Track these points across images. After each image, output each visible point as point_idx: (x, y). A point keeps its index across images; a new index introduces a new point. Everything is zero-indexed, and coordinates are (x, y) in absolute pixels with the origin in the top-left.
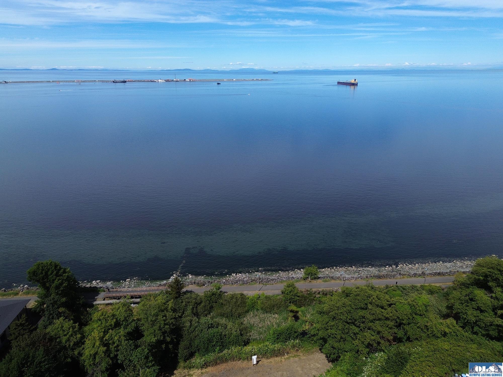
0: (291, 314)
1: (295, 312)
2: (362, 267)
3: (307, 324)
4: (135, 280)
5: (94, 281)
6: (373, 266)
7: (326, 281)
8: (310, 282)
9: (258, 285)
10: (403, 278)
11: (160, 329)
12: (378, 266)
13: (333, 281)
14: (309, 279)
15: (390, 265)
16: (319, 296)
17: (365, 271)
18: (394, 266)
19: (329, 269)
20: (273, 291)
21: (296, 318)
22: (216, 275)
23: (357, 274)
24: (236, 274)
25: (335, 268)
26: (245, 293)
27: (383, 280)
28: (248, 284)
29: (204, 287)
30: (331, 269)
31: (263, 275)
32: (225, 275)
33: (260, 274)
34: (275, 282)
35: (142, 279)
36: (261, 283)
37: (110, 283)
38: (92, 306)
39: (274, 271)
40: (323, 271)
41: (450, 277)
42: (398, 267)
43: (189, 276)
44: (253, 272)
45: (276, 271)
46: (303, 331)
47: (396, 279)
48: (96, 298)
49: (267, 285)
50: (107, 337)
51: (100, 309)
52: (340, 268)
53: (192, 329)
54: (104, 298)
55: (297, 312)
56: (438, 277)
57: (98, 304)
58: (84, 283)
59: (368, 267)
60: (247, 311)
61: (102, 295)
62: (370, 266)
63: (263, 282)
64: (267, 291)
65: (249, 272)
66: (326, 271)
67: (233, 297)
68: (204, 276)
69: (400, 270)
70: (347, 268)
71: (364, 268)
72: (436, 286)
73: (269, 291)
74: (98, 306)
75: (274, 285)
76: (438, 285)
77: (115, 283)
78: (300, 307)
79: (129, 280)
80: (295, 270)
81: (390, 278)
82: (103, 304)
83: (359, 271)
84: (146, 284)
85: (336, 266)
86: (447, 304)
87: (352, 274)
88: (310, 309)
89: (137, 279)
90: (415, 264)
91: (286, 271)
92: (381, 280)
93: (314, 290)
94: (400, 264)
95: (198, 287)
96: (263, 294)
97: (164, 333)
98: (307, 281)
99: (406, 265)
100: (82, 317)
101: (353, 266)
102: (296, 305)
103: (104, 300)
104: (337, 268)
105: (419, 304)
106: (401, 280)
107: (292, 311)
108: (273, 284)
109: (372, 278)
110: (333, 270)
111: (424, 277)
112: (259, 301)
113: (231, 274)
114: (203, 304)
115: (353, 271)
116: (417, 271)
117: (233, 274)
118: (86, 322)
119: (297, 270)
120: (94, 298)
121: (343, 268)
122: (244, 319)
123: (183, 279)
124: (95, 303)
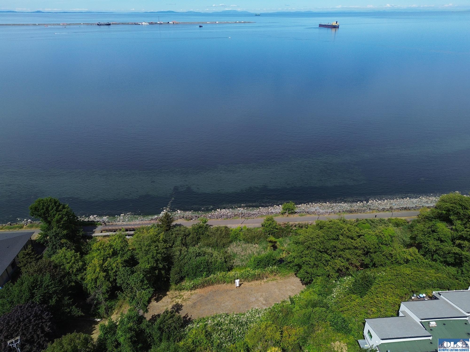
0: (270, 244)
1: (274, 243)
2: (336, 203)
3: (284, 252)
4: (128, 215)
5: (92, 216)
6: (345, 202)
7: (302, 215)
8: (288, 216)
9: (240, 219)
10: (373, 212)
11: (153, 258)
12: (350, 202)
13: (308, 216)
14: (287, 214)
15: (362, 201)
16: (295, 228)
17: (338, 206)
18: (365, 202)
19: (305, 205)
20: (254, 224)
21: (275, 247)
22: (203, 211)
23: (331, 209)
24: (221, 210)
25: (310, 204)
26: (229, 226)
27: (354, 214)
28: (231, 218)
29: (192, 221)
30: (307, 205)
31: (245, 210)
32: (211, 210)
33: (242, 209)
34: (256, 217)
35: (135, 215)
36: (243, 217)
37: (106, 217)
38: (91, 237)
39: (255, 207)
40: (299, 206)
41: (415, 211)
42: (368, 203)
43: (178, 211)
44: (236, 208)
45: (257, 207)
46: (280, 258)
47: (366, 213)
48: (94, 230)
49: (249, 219)
50: (106, 264)
51: (98, 240)
52: (315, 204)
53: (182, 257)
54: (102, 231)
55: (275, 242)
56: (404, 212)
57: (97, 236)
58: (82, 217)
59: (340, 202)
60: (231, 242)
61: (99, 228)
62: (343, 202)
63: (245, 216)
64: (249, 224)
65: (232, 208)
66: (302, 207)
67: (218, 229)
68: (192, 211)
69: (370, 205)
70: (321, 204)
71: (337, 204)
72: (402, 220)
73: (250, 224)
74: (96, 237)
75: (255, 219)
76: (403, 218)
77: (110, 218)
78: (278, 238)
79: (123, 215)
80: (274, 206)
81: (360, 213)
82: (101, 236)
83: (333, 206)
84: (139, 219)
85: (312, 202)
86: (411, 235)
87: (326, 209)
88: (287, 240)
89: (130, 215)
90: (384, 200)
91: (266, 207)
92: (352, 214)
93: (291, 223)
94: (370, 200)
95: (186, 221)
96: (245, 227)
97: (157, 261)
98: (285, 215)
99: (376, 201)
100: (83, 247)
101: (327, 202)
102: (274, 236)
103: (101, 232)
104: (312, 204)
105: (385, 235)
106: (370, 214)
107: (271, 242)
108: (253, 218)
109: (344, 213)
110: (308, 206)
111: (391, 212)
112: (241, 233)
113: (216, 210)
114: (191, 236)
115: (327, 206)
116: (385, 207)
117: (217, 210)
118: (87, 252)
119: (276, 205)
120: (92, 231)
121: (318, 204)
122: (228, 248)
123: (173, 214)
124: (93, 235)
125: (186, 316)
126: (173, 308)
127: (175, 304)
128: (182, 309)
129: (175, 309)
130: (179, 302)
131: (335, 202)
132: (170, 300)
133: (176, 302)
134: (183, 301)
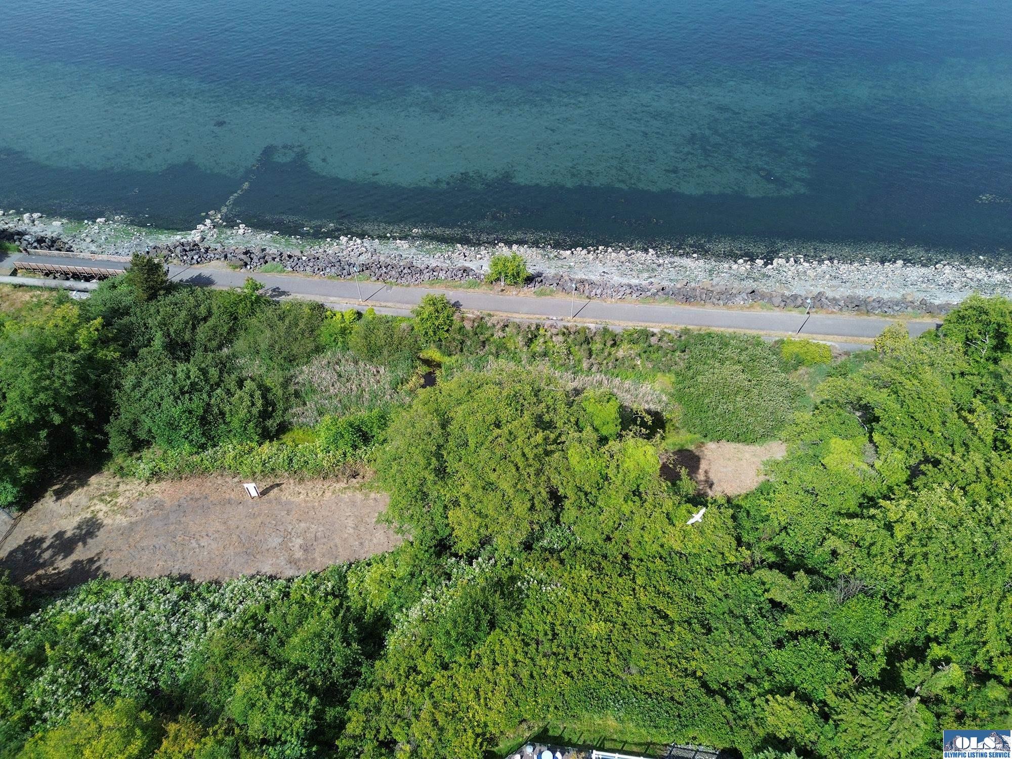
0: (422, 370)
1: (433, 366)
4: (115, 222)
6: (703, 252)
7: (542, 294)
8: (503, 290)
9: (372, 285)
10: (751, 306)
13: (557, 297)
14: (503, 284)
15: (752, 258)
18: (760, 262)
19: (585, 251)
20: (398, 305)
21: (429, 381)
23: (646, 275)
25: (599, 251)
26: (329, 301)
30: (589, 252)
34: (417, 282)
43: (239, 228)
47: (729, 308)
49: (394, 287)
54: (15, 271)
55: (439, 365)
59: (688, 255)
60: (319, 351)
62: (695, 255)
64: (385, 304)
65: (382, 237)
68: (278, 231)
70: (630, 255)
71: (676, 259)
73: (389, 304)
75: (411, 289)
77: (69, 226)
78: (450, 355)
79: (103, 220)
80: (497, 244)
81: (714, 304)
82: (9, 285)
83: (659, 266)
87: (635, 273)
89: (123, 222)
93: (496, 317)
94: (779, 258)
96: (371, 312)
98: (495, 287)
101: (650, 250)
102: (442, 347)
103: (13, 274)
106: (740, 312)
108: (408, 286)
110: (591, 257)
111: (808, 313)
115: (641, 264)
117: (342, 238)
121: (622, 251)
122: (304, 368)
125: (95, 559)
126: (79, 527)
127: (89, 516)
128: (97, 536)
129: (82, 530)
130: (100, 515)
131: (673, 253)
132: (84, 501)
133: (93, 512)
134: (110, 513)
